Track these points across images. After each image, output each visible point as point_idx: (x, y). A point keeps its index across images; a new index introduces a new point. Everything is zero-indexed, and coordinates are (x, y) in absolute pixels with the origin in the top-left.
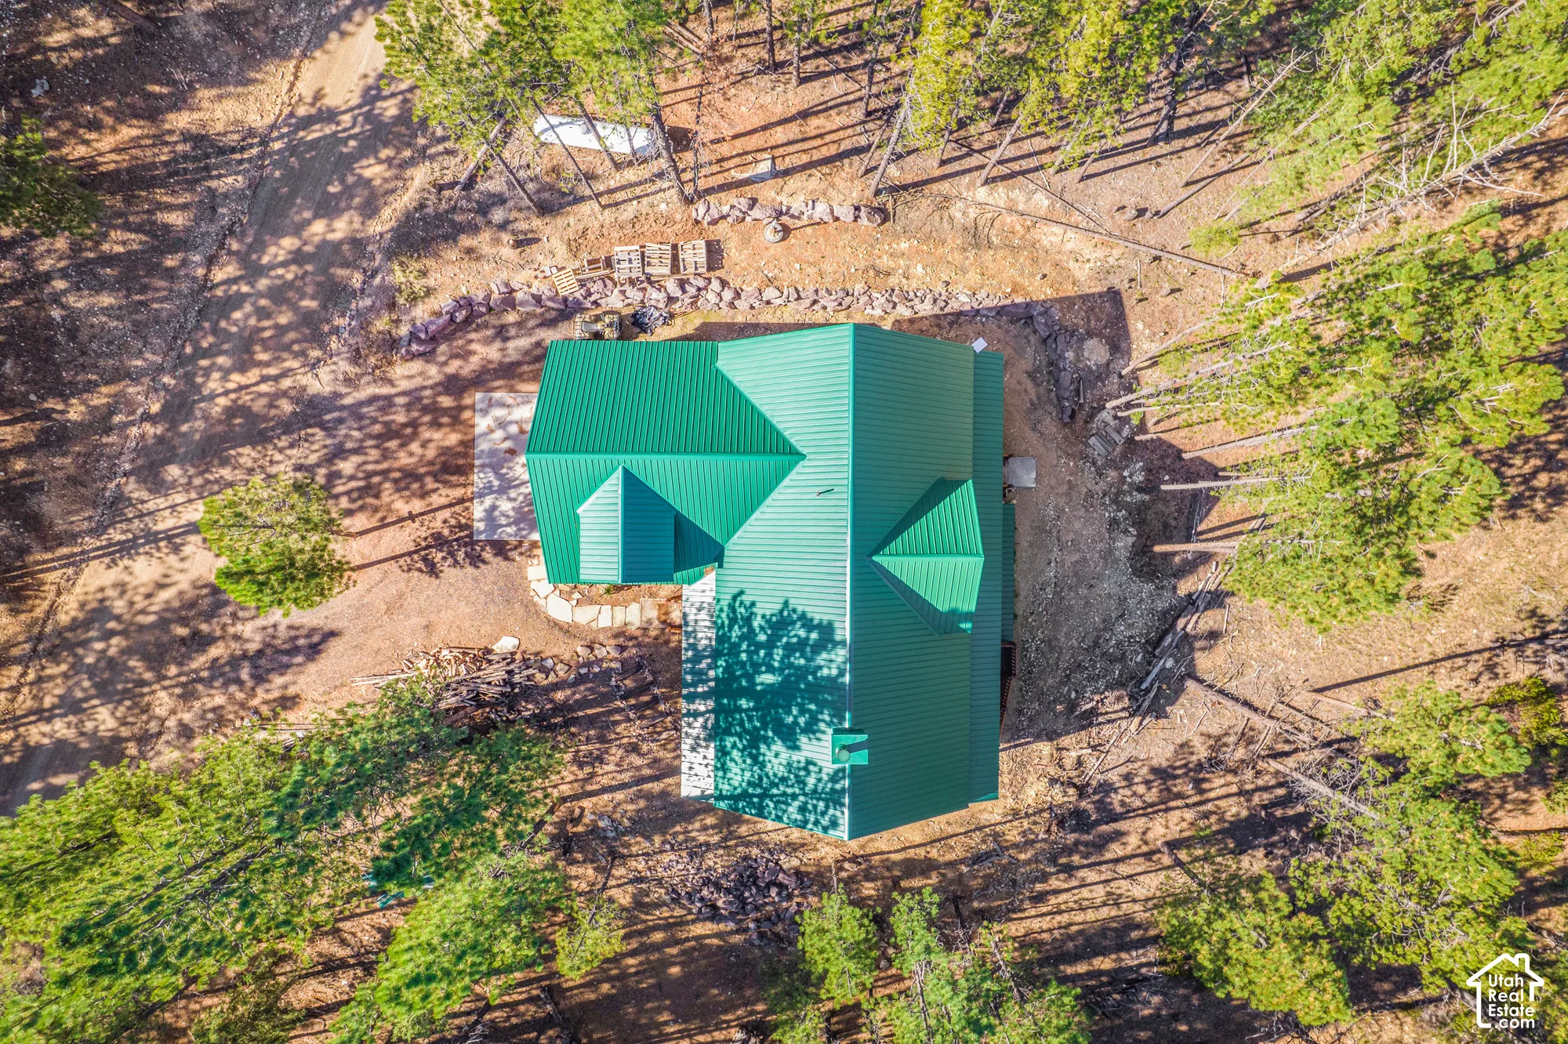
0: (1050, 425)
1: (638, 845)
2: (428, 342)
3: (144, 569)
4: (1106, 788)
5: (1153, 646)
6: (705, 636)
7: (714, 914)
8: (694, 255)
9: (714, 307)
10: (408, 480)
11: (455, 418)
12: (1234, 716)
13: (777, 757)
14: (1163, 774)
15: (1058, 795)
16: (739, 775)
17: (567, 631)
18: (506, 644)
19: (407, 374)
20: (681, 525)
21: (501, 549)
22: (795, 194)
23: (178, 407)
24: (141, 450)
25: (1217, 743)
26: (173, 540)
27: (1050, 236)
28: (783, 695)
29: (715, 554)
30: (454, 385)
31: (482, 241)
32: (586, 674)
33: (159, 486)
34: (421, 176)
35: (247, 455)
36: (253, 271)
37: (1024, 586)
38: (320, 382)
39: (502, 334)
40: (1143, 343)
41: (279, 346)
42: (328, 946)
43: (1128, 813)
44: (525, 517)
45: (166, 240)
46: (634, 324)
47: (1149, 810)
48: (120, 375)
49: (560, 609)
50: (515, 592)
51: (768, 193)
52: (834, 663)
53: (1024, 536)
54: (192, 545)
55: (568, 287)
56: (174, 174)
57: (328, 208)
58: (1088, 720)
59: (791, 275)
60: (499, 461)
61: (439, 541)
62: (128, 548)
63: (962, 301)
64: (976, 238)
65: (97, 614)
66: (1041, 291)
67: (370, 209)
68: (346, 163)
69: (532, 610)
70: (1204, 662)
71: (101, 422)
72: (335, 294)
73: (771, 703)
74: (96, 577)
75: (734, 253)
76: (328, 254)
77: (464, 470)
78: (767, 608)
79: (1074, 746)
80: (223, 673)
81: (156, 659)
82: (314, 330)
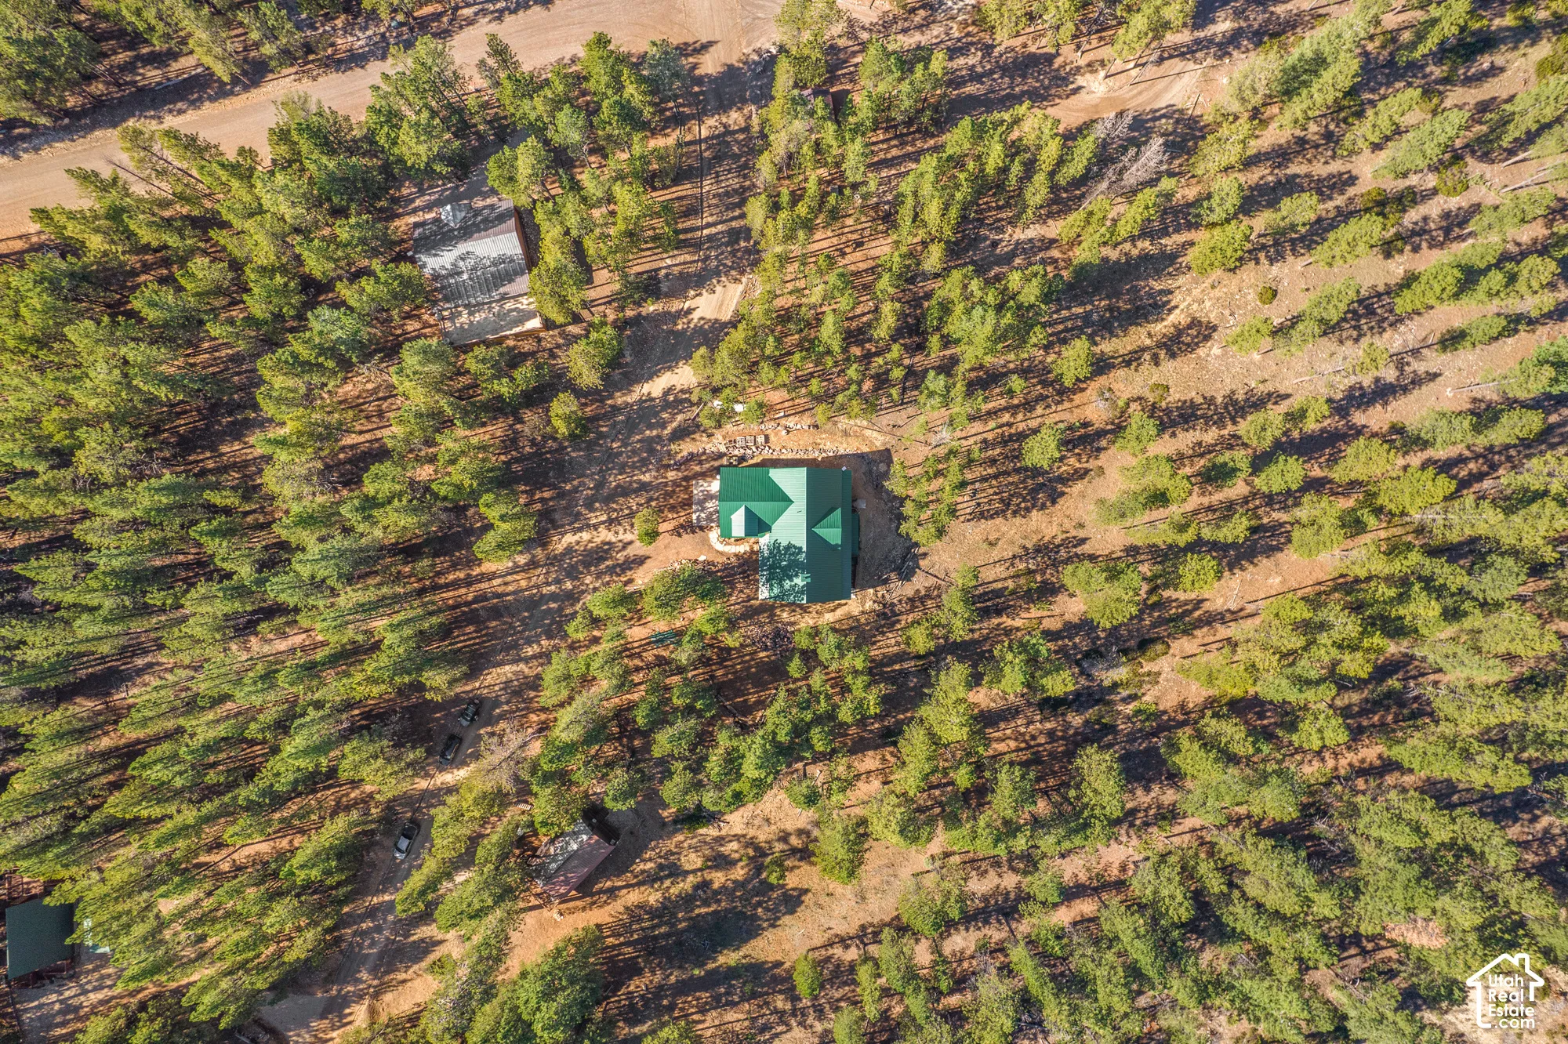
0: (870, 489)
1: (742, 623)
2: (678, 466)
3: (585, 536)
4: (893, 605)
5: (904, 559)
6: (766, 553)
7: (766, 649)
8: (761, 439)
9: (767, 454)
10: (673, 508)
11: (687, 488)
12: (932, 581)
13: (787, 584)
14: (911, 600)
15: (876, 607)
16: (776, 591)
17: (722, 553)
18: (702, 558)
19: (672, 475)
20: (760, 521)
21: (702, 529)
22: (791, 422)
23: (600, 485)
24: (587, 498)
25: (928, 589)
26: (596, 527)
27: (868, 433)
28: (788, 567)
29: (768, 529)
30: (686, 479)
31: (697, 436)
32: (726, 567)
33: (592, 509)
34: (680, 417)
35: (621, 500)
36: (625, 445)
37: (863, 539)
38: (646, 478)
39: (701, 463)
40: (896, 467)
41: (634, 467)
42: (637, 662)
43: (901, 613)
44: (709, 519)
45: (601, 436)
46: (742, 459)
47: (908, 612)
48: (583, 475)
49: (720, 547)
50: (706, 542)
51: (783, 422)
52: (802, 557)
53: (863, 524)
54: (602, 529)
55: (723, 449)
56: (605, 416)
57: (650, 427)
58: (886, 582)
59: (790, 445)
60: (701, 502)
61: (682, 526)
62: (580, 530)
63: (842, 452)
64: (846, 433)
65: (569, 550)
66: (866, 449)
67: (664, 427)
68: (656, 414)
69: (710, 547)
70: (922, 563)
71: (576, 490)
72: (652, 451)
73: (784, 570)
74: (569, 539)
75: (772, 438)
76: (651, 440)
77: (690, 505)
78: (784, 543)
79: (881, 591)
80: (611, 570)
81: (587, 565)
82: (644, 463)
